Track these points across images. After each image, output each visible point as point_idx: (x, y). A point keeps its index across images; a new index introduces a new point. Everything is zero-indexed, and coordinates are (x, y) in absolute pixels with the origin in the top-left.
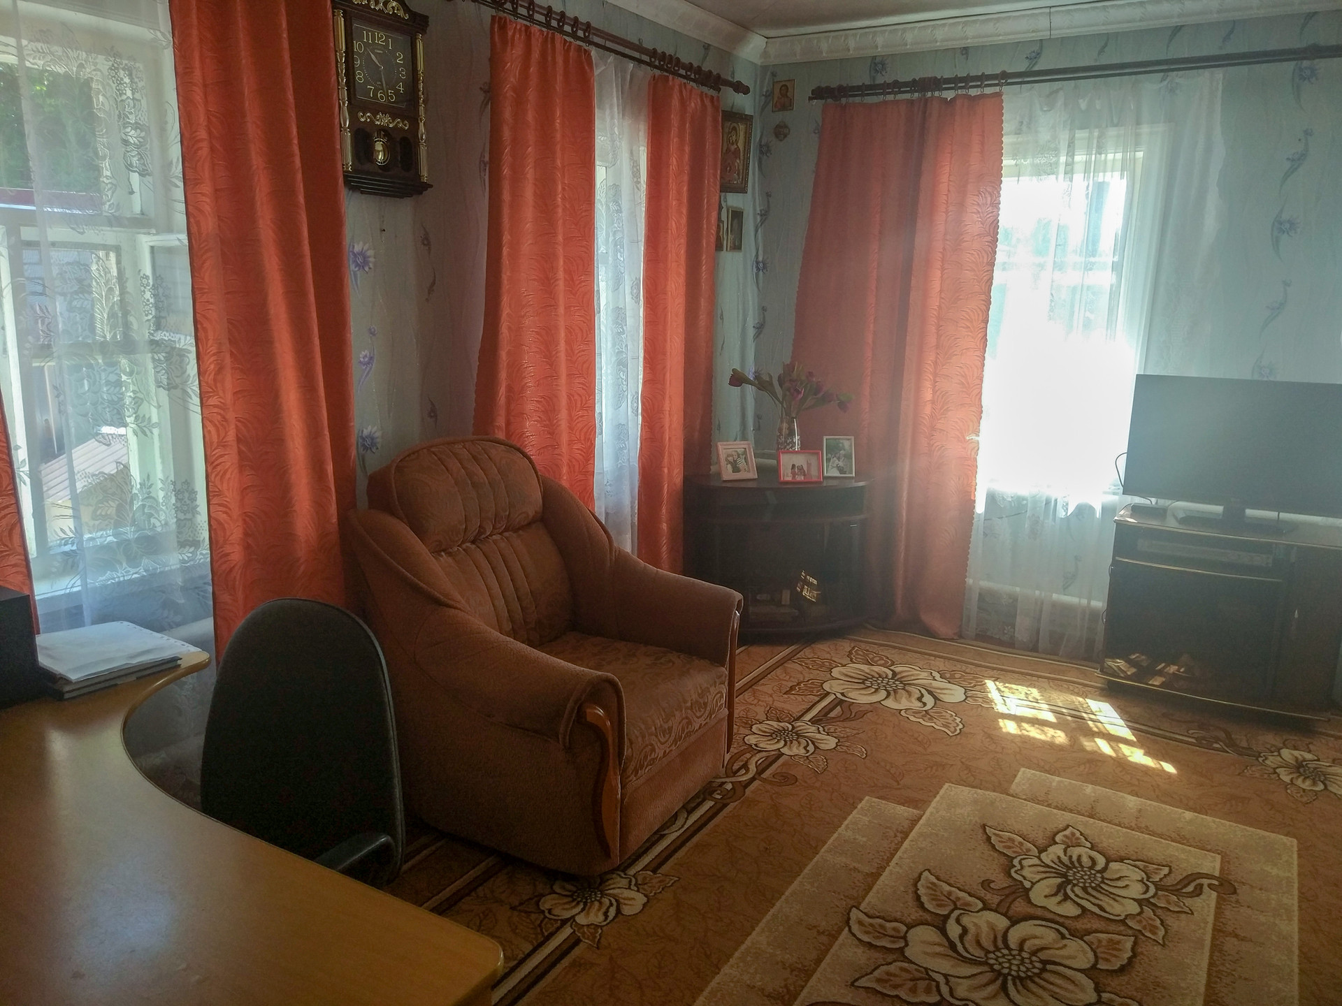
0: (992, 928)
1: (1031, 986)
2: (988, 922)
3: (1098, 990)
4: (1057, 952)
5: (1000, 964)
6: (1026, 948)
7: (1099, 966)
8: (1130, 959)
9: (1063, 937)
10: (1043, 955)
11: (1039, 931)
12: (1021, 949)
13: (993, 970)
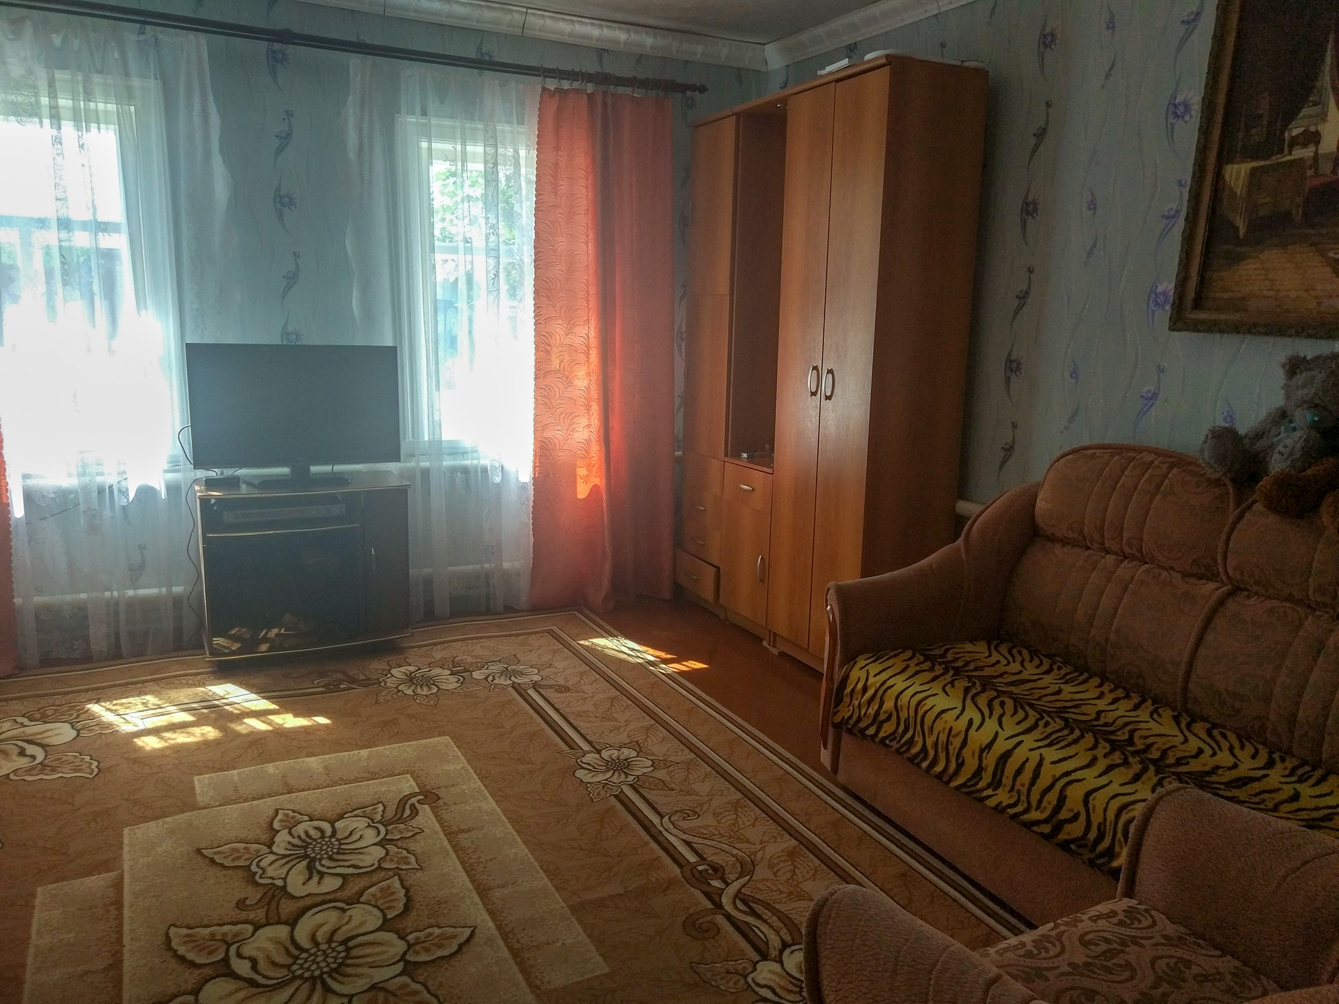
0: (277, 942)
1: (349, 970)
2: (269, 939)
3: (402, 937)
4: (347, 927)
5: (308, 969)
6: (319, 939)
7: (389, 917)
8: (406, 895)
9: (344, 910)
10: (340, 936)
11: (320, 918)
12: (317, 944)
13: (307, 979)
